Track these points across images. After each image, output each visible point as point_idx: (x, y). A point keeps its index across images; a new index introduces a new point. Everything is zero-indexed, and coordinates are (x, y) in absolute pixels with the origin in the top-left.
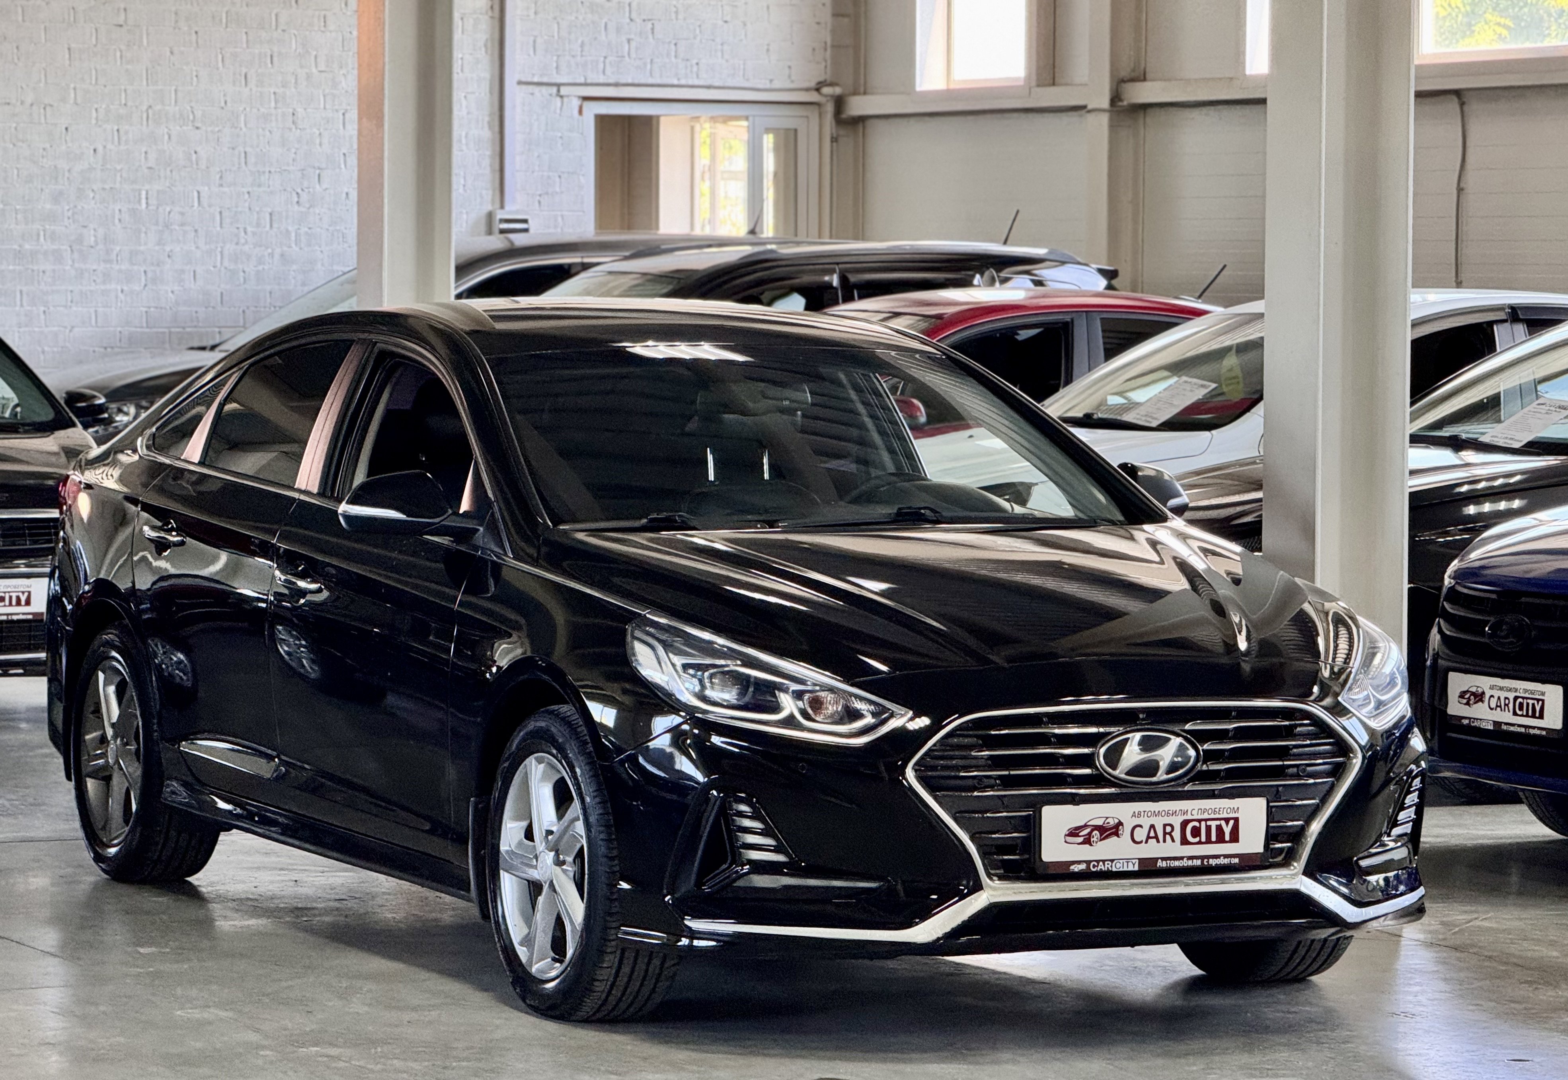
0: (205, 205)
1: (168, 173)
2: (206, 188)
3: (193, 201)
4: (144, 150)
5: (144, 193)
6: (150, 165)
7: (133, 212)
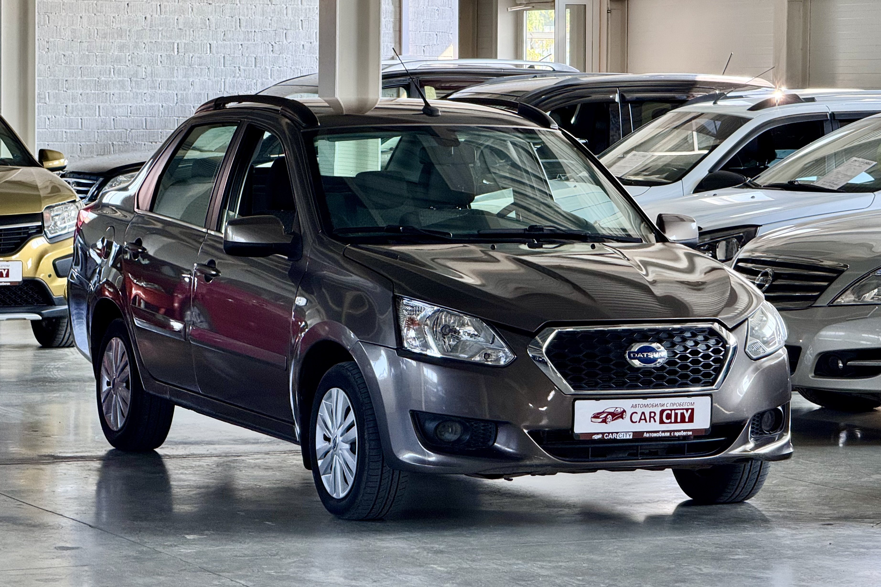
0: (215, 52)
1: (192, 32)
2: (215, 42)
3: (207, 50)
4: (176, 18)
5: (176, 45)
6: (180, 27)
7: (169, 56)
